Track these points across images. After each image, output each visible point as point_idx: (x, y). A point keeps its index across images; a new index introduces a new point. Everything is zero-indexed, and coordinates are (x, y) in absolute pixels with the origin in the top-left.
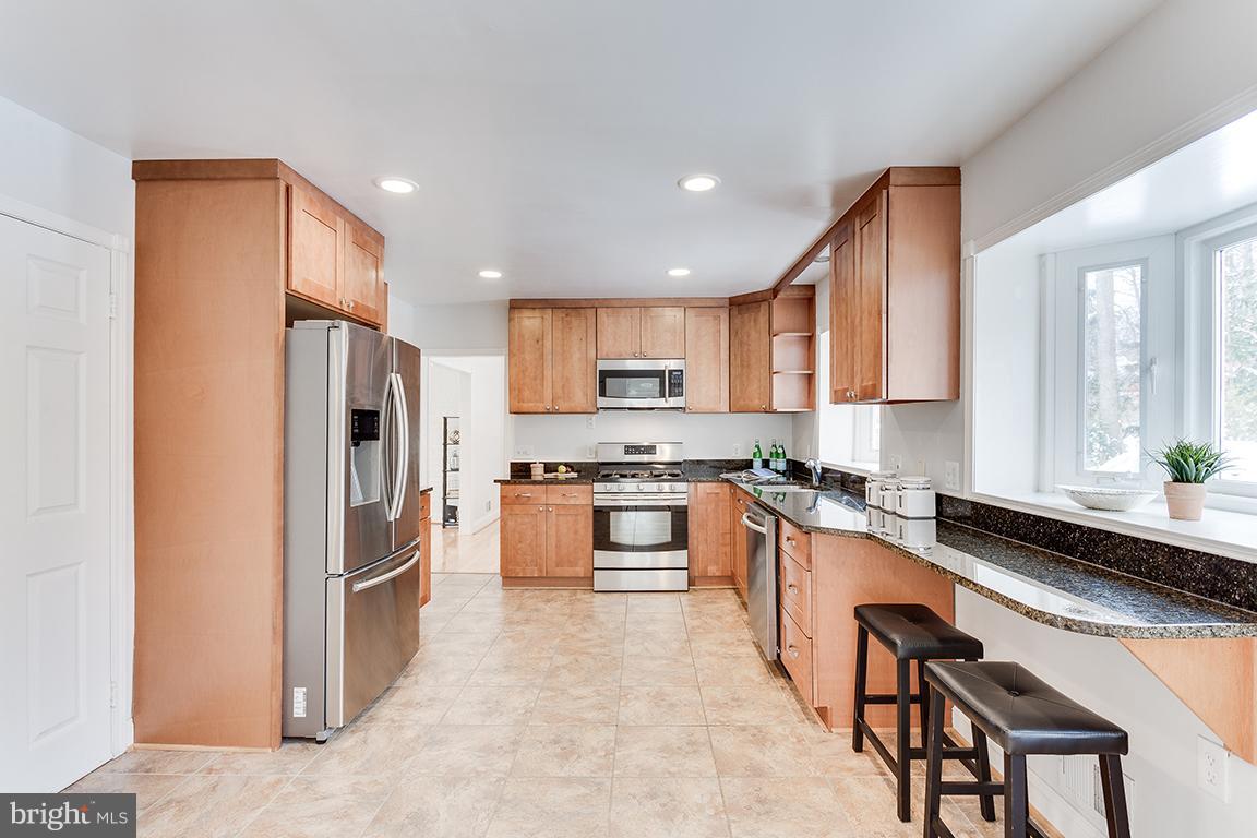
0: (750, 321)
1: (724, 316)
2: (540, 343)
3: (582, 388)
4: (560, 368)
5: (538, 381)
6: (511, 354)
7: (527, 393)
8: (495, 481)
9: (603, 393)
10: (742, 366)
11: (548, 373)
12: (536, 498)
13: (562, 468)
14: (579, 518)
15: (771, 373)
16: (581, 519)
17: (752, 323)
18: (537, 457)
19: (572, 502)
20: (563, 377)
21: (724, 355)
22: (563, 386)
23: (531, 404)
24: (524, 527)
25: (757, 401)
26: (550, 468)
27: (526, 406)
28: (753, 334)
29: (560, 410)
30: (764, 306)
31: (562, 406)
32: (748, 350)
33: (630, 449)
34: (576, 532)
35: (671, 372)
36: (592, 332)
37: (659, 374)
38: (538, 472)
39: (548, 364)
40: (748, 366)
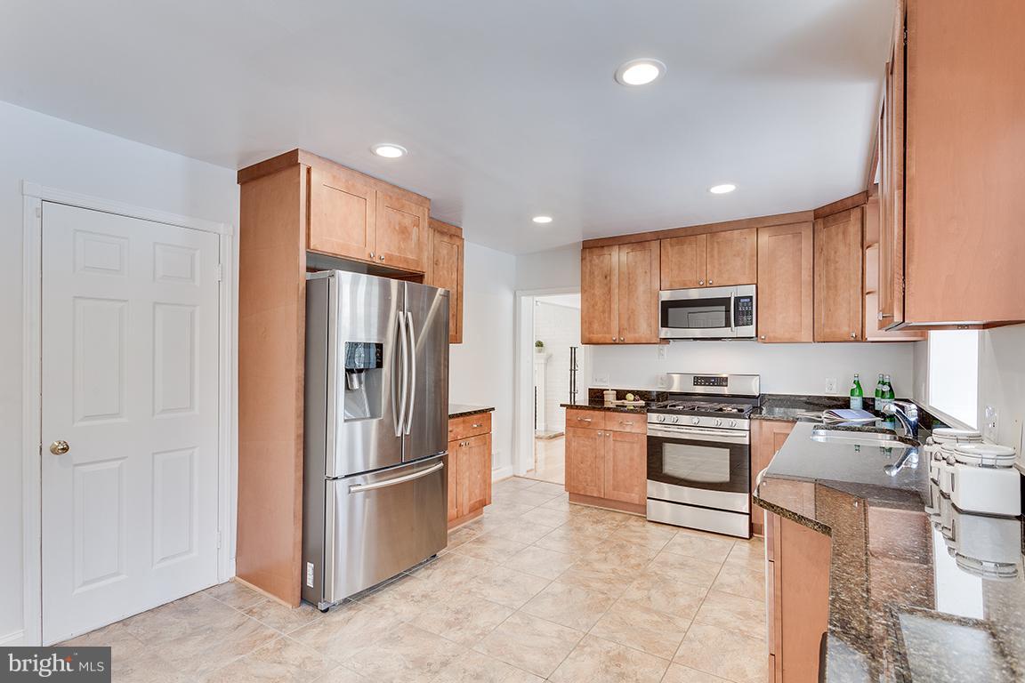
0: (837, 234)
1: (807, 232)
2: (608, 278)
3: (647, 320)
4: (626, 301)
5: (607, 315)
6: (583, 291)
7: (596, 326)
8: (561, 405)
9: (665, 324)
10: (828, 288)
11: (615, 306)
12: (595, 423)
13: (630, 397)
14: (635, 445)
15: (863, 293)
16: (637, 447)
17: (841, 236)
18: (610, 384)
19: (628, 430)
20: (628, 309)
21: (806, 275)
22: (629, 318)
23: (600, 335)
24: (585, 449)
25: (845, 329)
26: (621, 395)
27: (596, 337)
28: (842, 249)
29: (626, 341)
30: (856, 214)
31: (629, 337)
32: (836, 269)
33: (698, 380)
34: (632, 459)
35: (737, 299)
36: (656, 264)
37: (724, 302)
38: (610, 400)
39: (615, 298)
40: (836, 286)
